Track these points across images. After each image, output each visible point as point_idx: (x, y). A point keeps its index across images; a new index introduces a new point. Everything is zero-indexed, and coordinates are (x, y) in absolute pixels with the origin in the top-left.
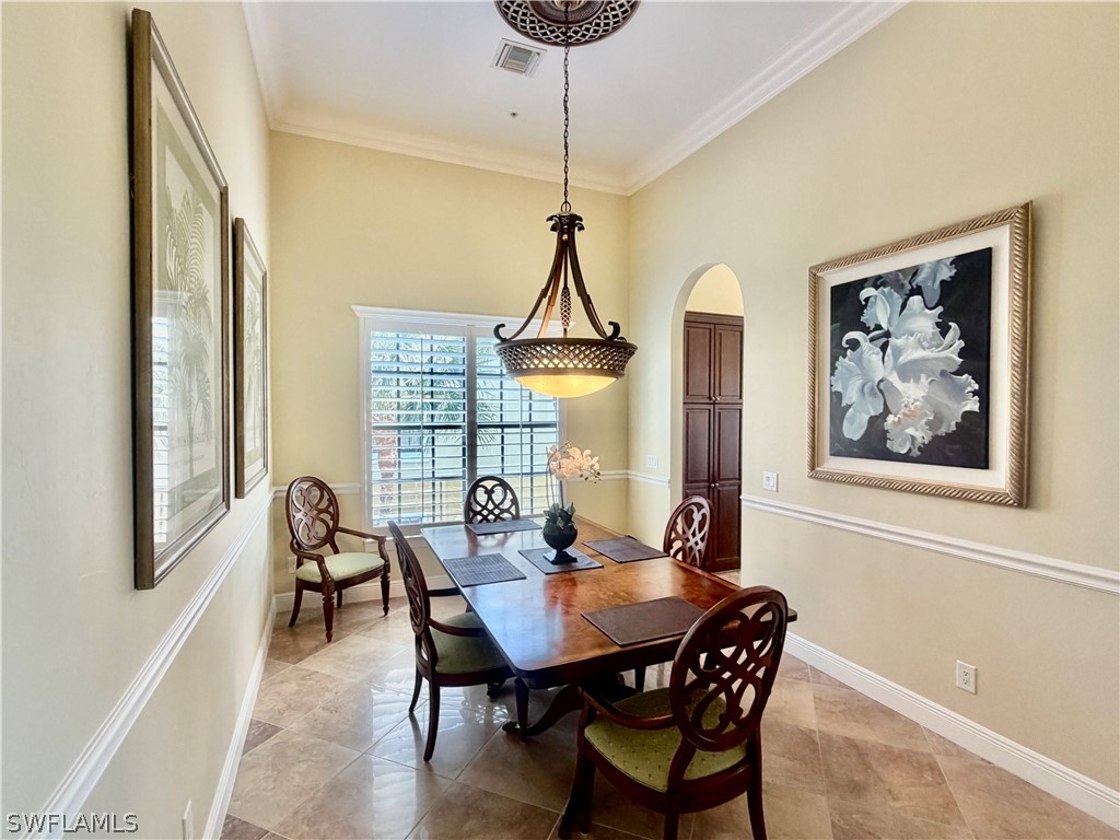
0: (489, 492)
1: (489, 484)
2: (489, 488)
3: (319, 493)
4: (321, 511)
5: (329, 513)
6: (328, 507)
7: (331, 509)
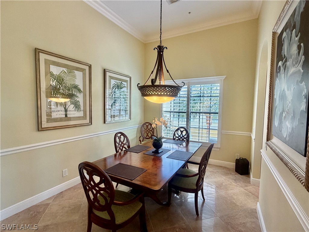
0: (182, 132)
1: (182, 129)
2: (182, 131)
3: (150, 126)
4: (150, 131)
5: (152, 131)
6: (152, 130)
7: (153, 131)
